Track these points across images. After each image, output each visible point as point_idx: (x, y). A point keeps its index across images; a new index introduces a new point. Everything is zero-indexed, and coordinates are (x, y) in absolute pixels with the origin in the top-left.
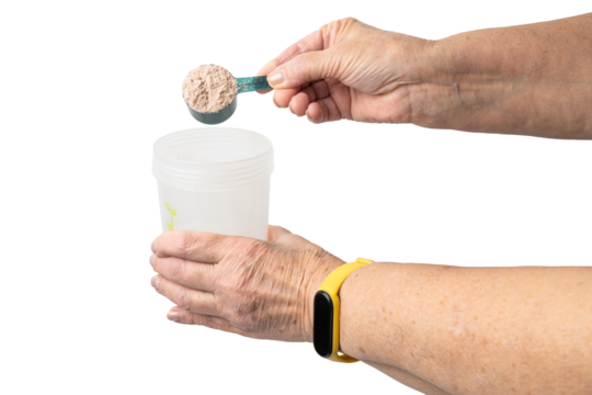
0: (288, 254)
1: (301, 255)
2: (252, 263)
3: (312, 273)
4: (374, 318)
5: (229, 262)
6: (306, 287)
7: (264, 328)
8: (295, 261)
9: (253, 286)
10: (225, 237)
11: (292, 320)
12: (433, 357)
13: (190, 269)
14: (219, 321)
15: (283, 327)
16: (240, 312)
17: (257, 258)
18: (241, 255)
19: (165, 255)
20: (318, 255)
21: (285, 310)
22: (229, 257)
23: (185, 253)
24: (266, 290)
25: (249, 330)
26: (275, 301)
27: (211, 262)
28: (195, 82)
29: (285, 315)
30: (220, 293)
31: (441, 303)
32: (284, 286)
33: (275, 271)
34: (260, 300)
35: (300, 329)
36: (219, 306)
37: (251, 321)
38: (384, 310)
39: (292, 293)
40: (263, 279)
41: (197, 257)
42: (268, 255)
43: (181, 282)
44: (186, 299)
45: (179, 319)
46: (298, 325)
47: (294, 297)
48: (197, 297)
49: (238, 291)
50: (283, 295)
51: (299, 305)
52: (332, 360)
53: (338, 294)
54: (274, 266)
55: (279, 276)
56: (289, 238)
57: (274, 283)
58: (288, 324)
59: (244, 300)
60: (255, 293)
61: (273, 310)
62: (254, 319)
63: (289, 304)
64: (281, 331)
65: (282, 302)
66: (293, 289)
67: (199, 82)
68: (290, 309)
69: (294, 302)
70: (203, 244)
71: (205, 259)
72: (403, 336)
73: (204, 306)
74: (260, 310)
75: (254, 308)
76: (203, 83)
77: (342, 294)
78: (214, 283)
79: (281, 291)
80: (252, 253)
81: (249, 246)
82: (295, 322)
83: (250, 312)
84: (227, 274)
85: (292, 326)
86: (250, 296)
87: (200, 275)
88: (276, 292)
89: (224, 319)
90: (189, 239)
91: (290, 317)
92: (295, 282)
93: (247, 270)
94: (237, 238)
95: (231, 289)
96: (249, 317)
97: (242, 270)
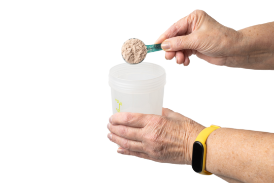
0: (177, 123)
1: (183, 123)
2: (161, 127)
3: (190, 132)
4: (228, 157)
5: (149, 127)
6: (187, 139)
7: (166, 158)
8: (181, 126)
9: (162, 138)
10: (146, 115)
11: (180, 154)
12: (262, 178)
13: (130, 131)
14: (143, 155)
15: (175, 158)
16: (155, 151)
17: (163, 125)
18: (155, 124)
19: (117, 124)
20: (191, 123)
21: (177, 149)
22: (149, 125)
23: (128, 123)
24: (167, 140)
25: (158, 159)
26: (172, 145)
27: (140, 127)
28: (128, 49)
29: (177, 152)
30: (145, 142)
31: (266, 152)
32: (176, 138)
33: (172, 131)
34: (165, 145)
35: (184, 158)
36: (144, 148)
37: (160, 155)
38: (233, 153)
39: (180, 141)
40: (166, 135)
41: (133, 125)
42: (168, 123)
43: (126, 137)
44: (128, 145)
45: (123, 153)
46: (183, 157)
47: (181, 144)
48: (133, 144)
49: (155, 141)
50: (176, 142)
51: (184, 147)
52: (201, 174)
53: (206, 143)
54: (171, 129)
55: (174, 134)
56: (174, 114)
57: (171, 137)
58: (178, 156)
59: (157, 145)
60: (163, 142)
61: (171, 150)
62: (162, 154)
63: (179, 147)
64: (174, 160)
65: (175, 146)
66: (181, 140)
67: (130, 49)
68: (179, 149)
69: (182, 146)
70: (137, 119)
71: (137, 126)
72: (244, 167)
73: (137, 148)
74: (165, 150)
75: (162, 149)
76: (132, 50)
77: (208, 143)
78: (142, 137)
79: (175, 141)
80: (160, 123)
81: (158, 119)
82: (182, 155)
83: (160, 151)
84: (149, 133)
85: (180, 157)
86: (160, 143)
87: (135, 134)
88: (172, 141)
89: (146, 154)
90: (129, 116)
91: (179, 153)
92: (182, 136)
93: (158, 131)
94: (152, 115)
95: (151, 140)
96: (159, 153)
97: (156, 131)
